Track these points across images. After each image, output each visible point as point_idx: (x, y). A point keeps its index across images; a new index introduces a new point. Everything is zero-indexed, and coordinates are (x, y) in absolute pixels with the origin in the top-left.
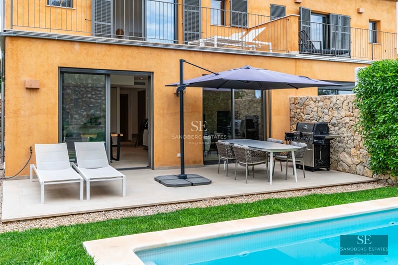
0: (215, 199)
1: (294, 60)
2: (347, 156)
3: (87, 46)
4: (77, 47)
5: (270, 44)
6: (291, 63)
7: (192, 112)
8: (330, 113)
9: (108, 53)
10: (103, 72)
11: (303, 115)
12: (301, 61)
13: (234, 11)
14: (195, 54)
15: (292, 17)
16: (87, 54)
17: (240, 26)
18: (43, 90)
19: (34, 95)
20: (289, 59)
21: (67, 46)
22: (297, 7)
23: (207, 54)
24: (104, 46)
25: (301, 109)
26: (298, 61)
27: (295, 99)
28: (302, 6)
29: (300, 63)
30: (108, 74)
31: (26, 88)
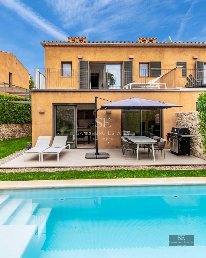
0: (96, 167)
1: (179, 92)
2: (199, 148)
3: (64, 93)
4: (60, 94)
5: (166, 84)
6: (178, 94)
7: (115, 122)
8: (192, 122)
9: (74, 96)
10: (72, 104)
11: (181, 123)
12: (184, 92)
13: (153, 69)
14: (117, 93)
15: (178, 68)
16: (64, 97)
17: (155, 76)
18: (46, 113)
19: (42, 116)
20: (176, 92)
21: (56, 94)
22: (194, 61)
23: (123, 92)
24: (72, 93)
25: (180, 119)
26: (181, 92)
27: (178, 114)
28: (198, 60)
29: (182, 94)
30: (75, 105)
31: (40, 113)
